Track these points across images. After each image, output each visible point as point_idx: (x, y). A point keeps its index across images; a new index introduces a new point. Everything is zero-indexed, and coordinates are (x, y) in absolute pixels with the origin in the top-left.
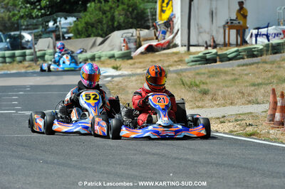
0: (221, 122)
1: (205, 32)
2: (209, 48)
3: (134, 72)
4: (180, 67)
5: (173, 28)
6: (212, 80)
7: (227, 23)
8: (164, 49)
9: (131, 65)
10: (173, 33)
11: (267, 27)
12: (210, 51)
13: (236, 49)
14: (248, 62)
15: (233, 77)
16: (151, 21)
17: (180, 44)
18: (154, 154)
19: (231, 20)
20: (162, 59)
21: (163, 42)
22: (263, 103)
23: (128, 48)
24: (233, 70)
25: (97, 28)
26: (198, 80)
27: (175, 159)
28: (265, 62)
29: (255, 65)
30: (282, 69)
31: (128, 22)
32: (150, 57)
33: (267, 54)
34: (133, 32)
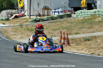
2: (37, 17)
3: (10, 25)
5: (24, 9)
7: (44, 7)
8: (21, 17)
9: (9, 23)
10: (24, 11)
11: (58, 9)
12: (38, 18)
13: (47, 17)
14: (51, 22)
15: (46, 27)
16: (16, 7)
17: (27, 15)
18: (18, 55)
19: (45, 6)
20: (20, 20)
21: (20, 14)
22: (57, 36)
23: (8, 17)
24: (46, 24)
26: (34, 28)
27: (26, 56)
28: (58, 22)
29: (54, 23)
30: (64, 24)
31: (8, 7)
32: (16, 20)
33: (58, 19)
34: (10, 11)
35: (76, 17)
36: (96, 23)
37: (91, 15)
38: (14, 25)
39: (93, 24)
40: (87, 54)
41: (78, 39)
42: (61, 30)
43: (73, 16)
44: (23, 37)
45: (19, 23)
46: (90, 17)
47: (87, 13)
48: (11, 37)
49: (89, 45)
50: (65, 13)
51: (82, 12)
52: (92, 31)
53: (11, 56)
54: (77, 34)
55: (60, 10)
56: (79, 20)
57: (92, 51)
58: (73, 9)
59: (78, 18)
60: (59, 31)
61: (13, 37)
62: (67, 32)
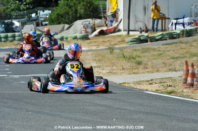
0: (150, 84)
1: (140, 21)
2: (143, 32)
3: (90, 49)
5: (118, 18)
6: (144, 54)
8: (112, 33)
9: (88, 43)
10: (118, 21)
11: (183, 18)
12: (143, 34)
13: (161, 33)
14: (169, 43)
15: (159, 53)
17: (122, 29)
18: (102, 106)
20: (110, 39)
21: (111, 28)
22: (179, 71)
23: (86, 32)
24: (159, 48)
25: (65, 18)
26: (135, 54)
27: (118, 109)
28: (181, 42)
29: (175, 44)
31: (87, 14)
32: (101, 39)
33: (183, 37)
34: (90, 21)
38: (98, 48)
42: (187, 59)
44: (114, 71)
45: (108, 44)
50: (196, 25)
53: (90, 107)
55: (186, 20)
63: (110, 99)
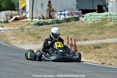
1: (39, 12)
2: (41, 19)
3: (10, 28)
4: (28, 27)
5: (26, 10)
6: (42, 32)
7: (48, 9)
8: (22, 19)
9: (8, 25)
10: (26, 12)
11: (65, 11)
13: (51, 20)
14: (56, 26)
17: (28, 17)
18: (18, 63)
20: (21, 23)
21: (21, 16)
23: (7, 19)
26: (36, 32)
27: (28, 65)
28: (64, 26)
29: (60, 27)
30: (70, 29)
31: (7, 8)
32: (16, 23)
33: (64, 22)
34: (9, 12)
35: (84, 21)
36: (107, 28)
37: (101, 19)
38: (14, 28)
39: (104, 29)
40: (97, 64)
41: (86, 46)
42: (68, 36)
43: (81, 19)
44: (24, 42)
45: (20, 26)
46: (100, 20)
47: (97, 17)
48: (10, 42)
49: (100, 54)
50: (72, 16)
51: (91, 15)
52: (103, 37)
54: (86, 40)
55: (66, 12)
56: (87, 24)
57: (103, 60)
58: (81, 11)
59: (86, 21)
60: (65, 37)
61: (13, 42)
62: (75, 38)
63: (23, 59)
